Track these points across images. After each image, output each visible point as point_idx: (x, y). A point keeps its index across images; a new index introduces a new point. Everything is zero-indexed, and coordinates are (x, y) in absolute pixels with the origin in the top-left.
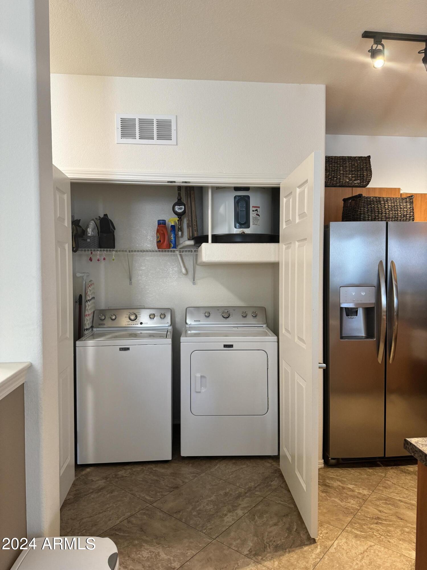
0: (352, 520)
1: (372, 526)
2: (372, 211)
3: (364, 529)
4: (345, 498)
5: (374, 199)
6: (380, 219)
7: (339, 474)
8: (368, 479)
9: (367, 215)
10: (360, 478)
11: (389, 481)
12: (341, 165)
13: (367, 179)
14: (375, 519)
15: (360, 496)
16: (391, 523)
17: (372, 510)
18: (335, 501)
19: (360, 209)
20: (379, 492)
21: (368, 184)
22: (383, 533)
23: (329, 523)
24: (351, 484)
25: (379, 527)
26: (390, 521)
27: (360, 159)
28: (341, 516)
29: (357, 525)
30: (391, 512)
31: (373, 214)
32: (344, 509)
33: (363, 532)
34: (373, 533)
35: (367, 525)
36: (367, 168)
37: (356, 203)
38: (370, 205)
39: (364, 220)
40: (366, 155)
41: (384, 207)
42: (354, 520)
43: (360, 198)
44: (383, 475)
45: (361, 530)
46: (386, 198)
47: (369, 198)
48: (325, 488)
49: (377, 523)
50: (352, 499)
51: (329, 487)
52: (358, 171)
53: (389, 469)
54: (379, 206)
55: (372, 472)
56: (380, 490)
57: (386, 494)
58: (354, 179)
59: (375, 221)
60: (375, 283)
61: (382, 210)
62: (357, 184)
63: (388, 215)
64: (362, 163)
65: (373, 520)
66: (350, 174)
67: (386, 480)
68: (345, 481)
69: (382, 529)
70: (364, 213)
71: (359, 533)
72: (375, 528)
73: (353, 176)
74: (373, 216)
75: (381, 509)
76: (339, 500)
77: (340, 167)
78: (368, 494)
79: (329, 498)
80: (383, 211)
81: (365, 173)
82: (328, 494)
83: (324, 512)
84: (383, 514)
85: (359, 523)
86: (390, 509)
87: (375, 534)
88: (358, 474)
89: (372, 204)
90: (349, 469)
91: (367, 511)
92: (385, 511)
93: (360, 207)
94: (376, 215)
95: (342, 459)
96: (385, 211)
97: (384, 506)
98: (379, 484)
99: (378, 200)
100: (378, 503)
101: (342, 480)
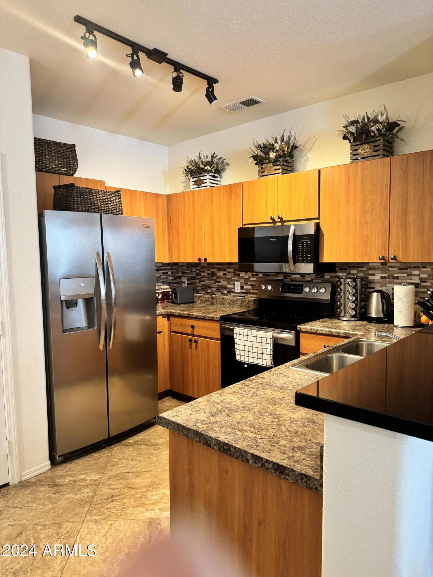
0: (90, 508)
1: (109, 506)
2: (85, 202)
3: (102, 512)
4: (78, 491)
5: (87, 190)
6: (93, 211)
7: (68, 469)
8: (96, 463)
9: (81, 205)
10: (89, 466)
11: (115, 458)
12: (46, 149)
13: (74, 168)
14: (110, 498)
15: (92, 483)
16: (124, 496)
17: (106, 491)
18: (69, 497)
19: (74, 199)
20: (109, 472)
21: (75, 172)
22: (119, 508)
23: (68, 521)
24: (82, 475)
25: (115, 504)
26: (123, 494)
27: (66, 146)
28: (78, 510)
29: (95, 511)
30: (122, 486)
31: (86, 205)
32: (80, 502)
33: (102, 515)
34: (111, 511)
35: (104, 507)
36: (73, 156)
37: (68, 192)
38: (83, 195)
39: (78, 211)
40: (71, 143)
41: (96, 199)
42: (91, 508)
43: (72, 188)
44: (109, 455)
45: (100, 513)
46: (97, 190)
47: (82, 189)
48: (56, 489)
49: (112, 502)
50: (86, 489)
51: (60, 485)
52: (64, 158)
53: (113, 447)
54: (91, 198)
55: (99, 456)
56: (108, 470)
57: (115, 471)
58: (60, 166)
59: (88, 212)
60: (94, 274)
61: (94, 202)
62: (64, 172)
63: (100, 207)
64: (67, 151)
65: (109, 500)
66: (56, 160)
67: (113, 459)
68: (75, 474)
69: (118, 505)
70: (77, 204)
71: (98, 518)
72: (112, 506)
73: (60, 162)
74: (86, 207)
75: (113, 487)
76: (73, 494)
77: (46, 151)
78: (99, 478)
79: (62, 497)
80: (96, 203)
81: (71, 162)
82: (60, 493)
83: (60, 513)
84: (116, 491)
85: (96, 509)
86: (121, 484)
87: (112, 512)
88: (87, 462)
89: (85, 195)
90: (77, 461)
91: (101, 494)
92: (117, 487)
93: (73, 197)
94: (89, 207)
95: (69, 453)
96: (97, 203)
97: (116, 483)
98: (107, 464)
99: (90, 192)
100: (110, 482)
101: (72, 474)
